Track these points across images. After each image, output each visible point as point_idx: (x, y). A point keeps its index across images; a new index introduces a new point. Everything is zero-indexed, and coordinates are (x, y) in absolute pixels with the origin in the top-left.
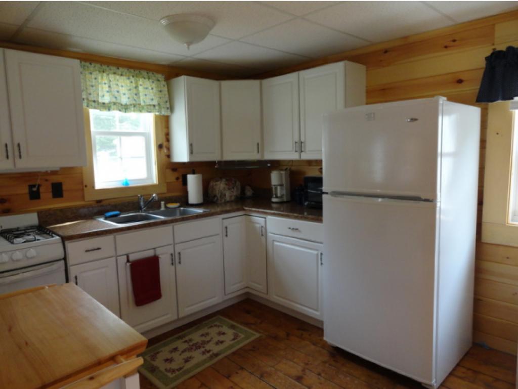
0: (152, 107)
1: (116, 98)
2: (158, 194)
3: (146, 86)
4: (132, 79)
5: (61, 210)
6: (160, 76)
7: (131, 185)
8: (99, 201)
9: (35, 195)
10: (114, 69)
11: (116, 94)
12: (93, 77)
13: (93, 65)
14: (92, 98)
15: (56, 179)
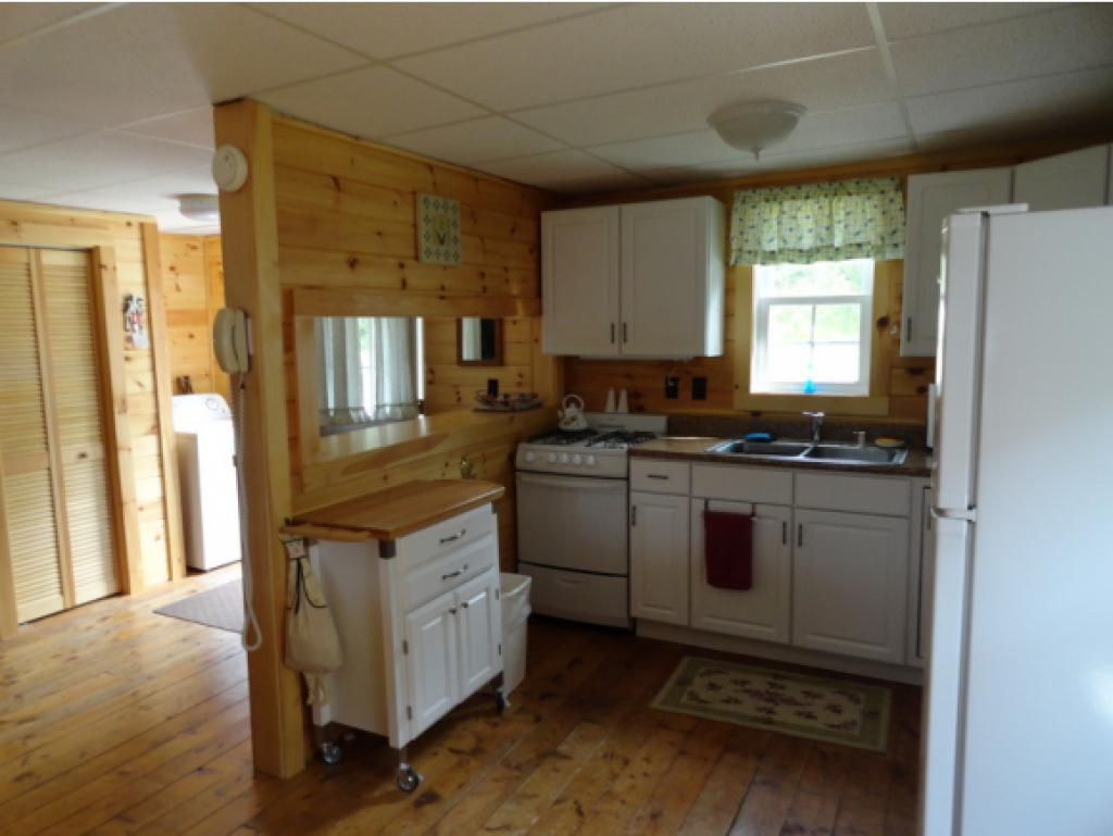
0: (853, 249)
1: (785, 241)
2: (826, 414)
3: (848, 210)
4: (825, 202)
5: (698, 418)
6: (886, 184)
7: (817, 393)
8: (756, 414)
9: (672, 393)
10: (792, 190)
11: (787, 234)
12: (757, 211)
13: (758, 192)
14: (747, 247)
15: (698, 372)
